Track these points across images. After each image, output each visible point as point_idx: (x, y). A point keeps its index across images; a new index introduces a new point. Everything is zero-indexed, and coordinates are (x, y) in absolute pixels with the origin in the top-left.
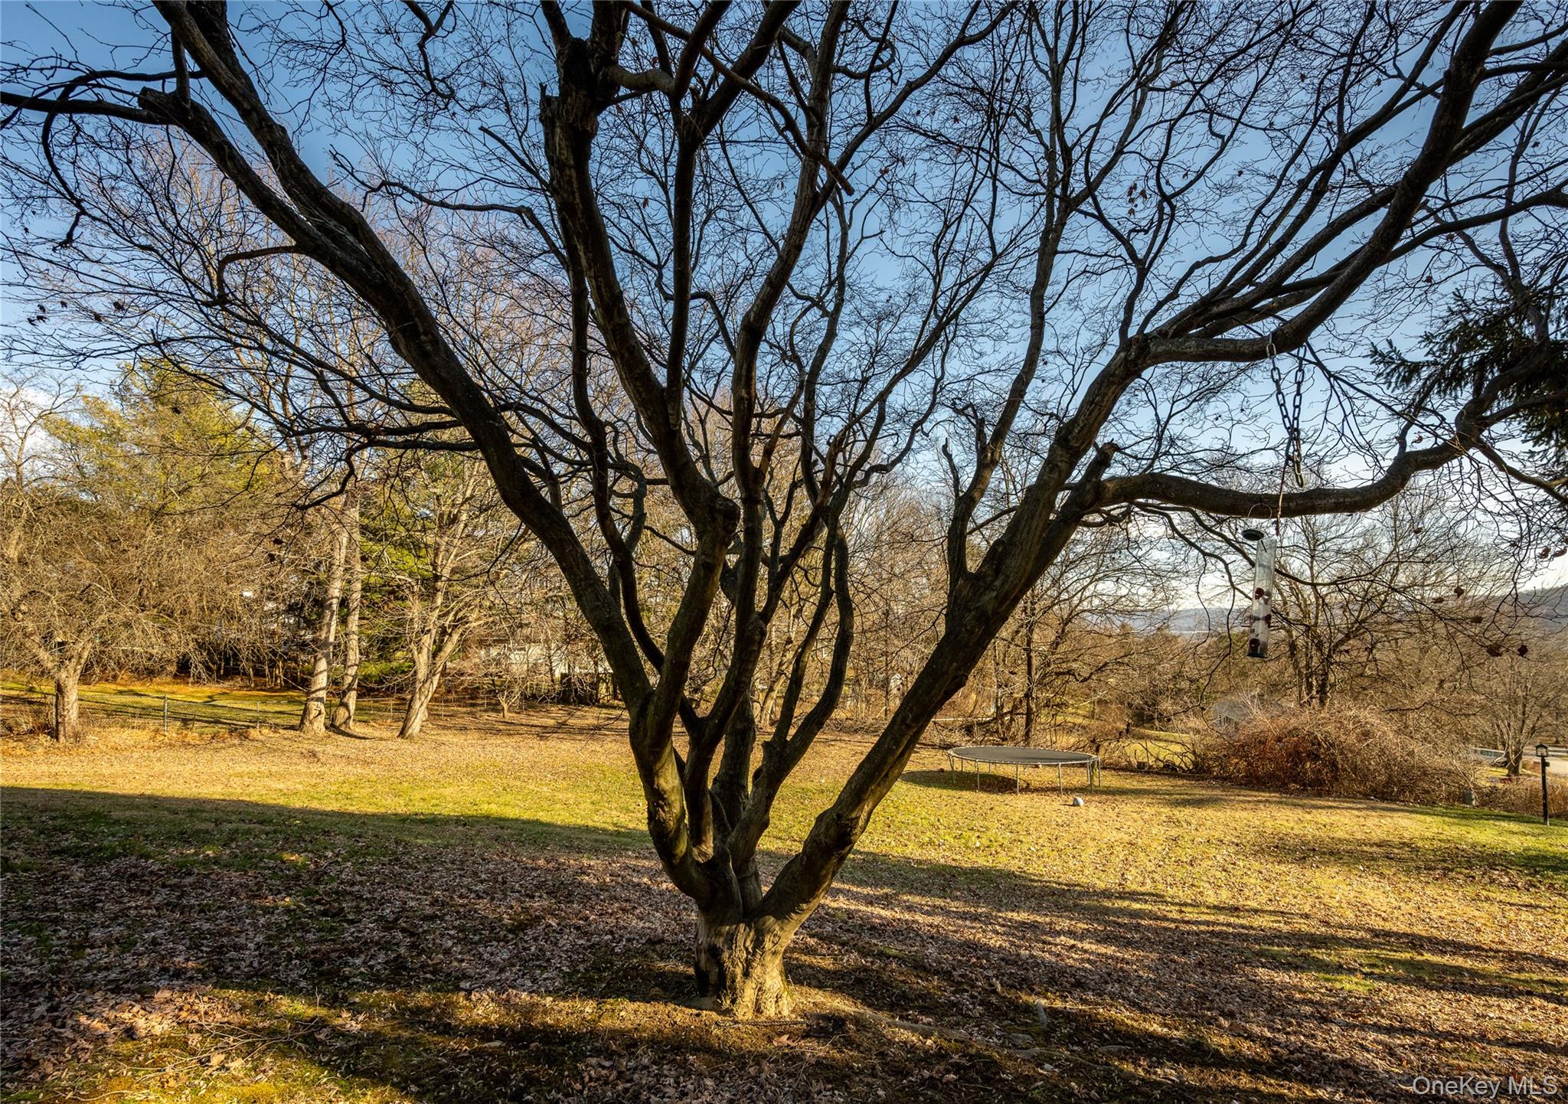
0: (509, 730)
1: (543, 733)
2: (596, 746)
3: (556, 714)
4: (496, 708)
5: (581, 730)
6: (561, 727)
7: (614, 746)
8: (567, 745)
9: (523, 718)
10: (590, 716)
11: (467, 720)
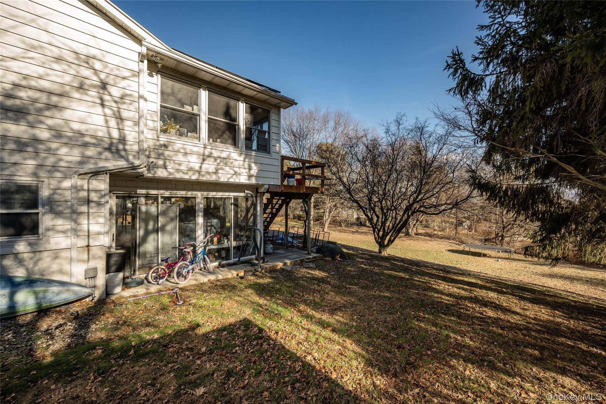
0: (344, 231)
1: (353, 232)
2: (366, 237)
3: (355, 228)
4: (340, 226)
5: (362, 233)
6: (357, 232)
7: (371, 237)
8: (359, 236)
9: (347, 229)
10: (364, 229)
11: (334, 229)
